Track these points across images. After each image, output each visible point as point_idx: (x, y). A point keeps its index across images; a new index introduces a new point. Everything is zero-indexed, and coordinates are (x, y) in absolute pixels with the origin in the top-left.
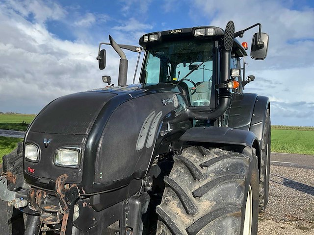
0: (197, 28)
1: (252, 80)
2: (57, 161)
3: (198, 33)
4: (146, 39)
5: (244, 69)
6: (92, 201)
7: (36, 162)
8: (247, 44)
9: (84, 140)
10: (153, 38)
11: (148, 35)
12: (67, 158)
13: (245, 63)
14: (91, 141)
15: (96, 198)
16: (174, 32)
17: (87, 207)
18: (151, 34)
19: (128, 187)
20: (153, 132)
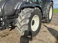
9: (1, 7)
14: (3, 7)
19: (14, 16)
20: (19, 6)
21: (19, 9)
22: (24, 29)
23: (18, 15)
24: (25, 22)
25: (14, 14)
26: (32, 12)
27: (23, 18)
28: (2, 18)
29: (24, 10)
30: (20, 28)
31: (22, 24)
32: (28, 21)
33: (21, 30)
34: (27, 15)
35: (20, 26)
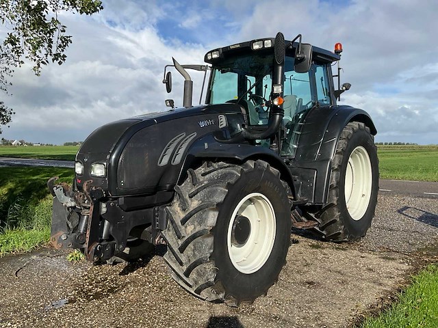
0: (254, 41)
1: (346, 89)
2: (92, 173)
3: (256, 47)
4: (209, 58)
5: (338, 76)
6: (118, 202)
7: (81, 175)
8: (341, 45)
9: (108, 157)
10: (215, 56)
11: (211, 52)
12: (98, 171)
13: (339, 69)
14: (114, 157)
15: (121, 200)
16: (233, 47)
17: (114, 206)
18: (213, 51)
19: (156, 196)
20: (182, 151)
21: (179, 166)
22: (194, 255)
23: (171, 190)
24: (200, 224)
25: (157, 188)
26: (232, 181)
27: (194, 204)
28: (104, 205)
29: (201, 170)
30: (176, 250)
31: (189, 230)
32: (212, 218)
33: (183, 258)
34: (212, 193)
35: (180, 242)
